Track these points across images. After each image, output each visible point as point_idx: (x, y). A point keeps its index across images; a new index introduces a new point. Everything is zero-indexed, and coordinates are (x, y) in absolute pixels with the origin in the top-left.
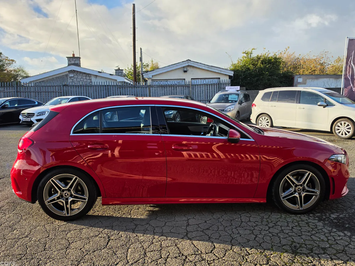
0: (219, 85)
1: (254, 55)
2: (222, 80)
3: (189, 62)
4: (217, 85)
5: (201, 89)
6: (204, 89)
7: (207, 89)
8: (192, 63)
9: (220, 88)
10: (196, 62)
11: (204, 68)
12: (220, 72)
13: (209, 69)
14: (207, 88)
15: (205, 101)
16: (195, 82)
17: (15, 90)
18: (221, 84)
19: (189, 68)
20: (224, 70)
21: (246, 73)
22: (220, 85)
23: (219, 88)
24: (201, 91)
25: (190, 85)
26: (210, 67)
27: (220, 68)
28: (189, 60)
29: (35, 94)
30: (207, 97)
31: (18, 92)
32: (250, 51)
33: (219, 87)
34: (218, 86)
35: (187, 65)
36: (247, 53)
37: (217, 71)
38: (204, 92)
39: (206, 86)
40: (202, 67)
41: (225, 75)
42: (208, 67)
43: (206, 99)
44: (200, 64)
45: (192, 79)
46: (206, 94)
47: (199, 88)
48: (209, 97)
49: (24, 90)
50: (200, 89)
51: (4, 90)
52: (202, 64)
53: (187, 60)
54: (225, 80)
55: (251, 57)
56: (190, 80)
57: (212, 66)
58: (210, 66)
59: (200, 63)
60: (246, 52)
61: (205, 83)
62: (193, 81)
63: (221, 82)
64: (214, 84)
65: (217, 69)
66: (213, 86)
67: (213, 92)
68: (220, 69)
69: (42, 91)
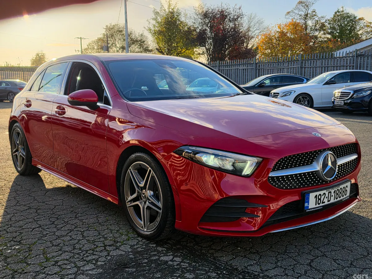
17: (299, 66)
29: (321, 69)
31: (303, 68)
49: (309, 64)
51: (288, 66)
69: (330, 65)
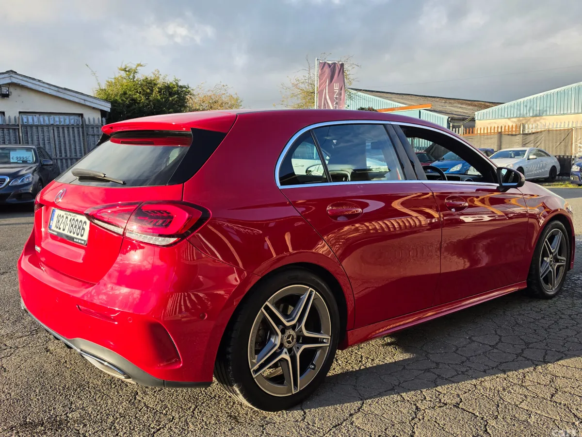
0: (83, 128)
1: (140, 76)
2: (89, 119)
3: (14, 75)
4: (78, 128)
5: (46, 134)
6: (51, 135)
7: (59, 137)
8: (21, 78)
9: (85, 134)
10: (30, 78)
11: (48, 91)
12: (82, 102)
13: (58, 94)
14: (59, 133)
15: (57, 160)
16: (30, 120)
18: (88, 126)
19: (12, 90)
20: (91, 100)
21: (132, 108)
22: (85, 129)
23: (83, 135)
24: (46, 139)
25: (18, 125)
26: (60, 90)
27: (82, 94)
28: (12, 71)
30: (61, 152)
32: (134, 67)
33: (83, 133)
34: (81, 129)
35: (8, 81)
36: (129, 71)
37: (77, 100)
38: (52, 140)
39: (55, 129)
40: (44, 89)
41: (94, 108)
42: (56, 89)
43: (58, 157)
44: (38, 83)
45: (20, 113)
46: (57, 146)
47: (40, 132)
48: (63, 152)
50: (44, 136)
52: (44, 83)
53: (7, 72)
54: (94, 119)
55: (135, 79)
56: (17, 115)
57: (65, 89)
58: (61, 88)
59: (39, 81)
60: (127, 70)
61: (52, 122)
62: (24, 117)
63: (87, 122)
64: (73, 125)
65: (77, 95)
66: (71, 130)
67: (72, 142)
68: (83, 96)
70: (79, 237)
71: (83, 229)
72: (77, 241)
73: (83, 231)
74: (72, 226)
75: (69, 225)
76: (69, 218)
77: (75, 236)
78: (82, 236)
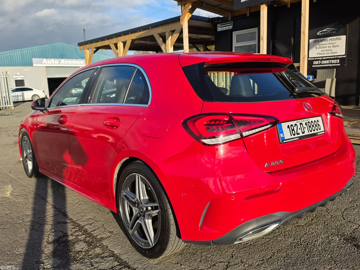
70: (319, 131)
71: (319, 125)
72: (320, 133)
73: (319, 126)
74: (310, 127)
75: (306, 127)
76: (304, 123)
77: (316, 131)
78: (320, 129)
